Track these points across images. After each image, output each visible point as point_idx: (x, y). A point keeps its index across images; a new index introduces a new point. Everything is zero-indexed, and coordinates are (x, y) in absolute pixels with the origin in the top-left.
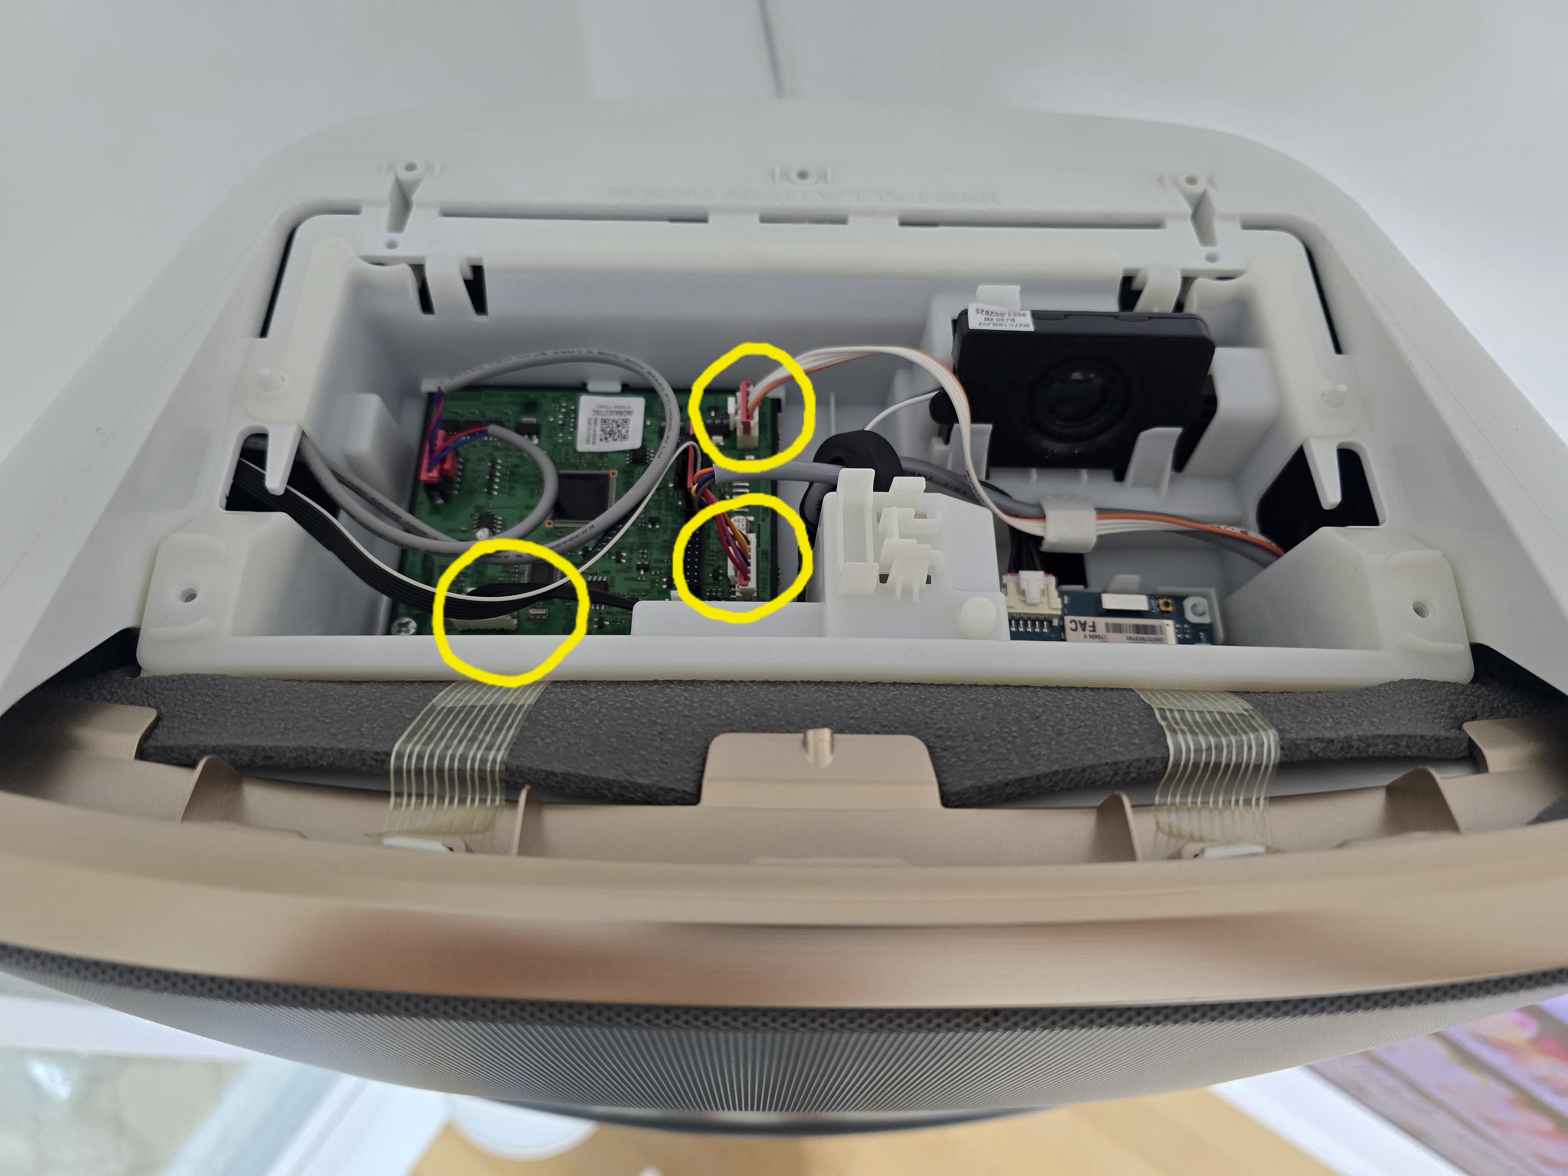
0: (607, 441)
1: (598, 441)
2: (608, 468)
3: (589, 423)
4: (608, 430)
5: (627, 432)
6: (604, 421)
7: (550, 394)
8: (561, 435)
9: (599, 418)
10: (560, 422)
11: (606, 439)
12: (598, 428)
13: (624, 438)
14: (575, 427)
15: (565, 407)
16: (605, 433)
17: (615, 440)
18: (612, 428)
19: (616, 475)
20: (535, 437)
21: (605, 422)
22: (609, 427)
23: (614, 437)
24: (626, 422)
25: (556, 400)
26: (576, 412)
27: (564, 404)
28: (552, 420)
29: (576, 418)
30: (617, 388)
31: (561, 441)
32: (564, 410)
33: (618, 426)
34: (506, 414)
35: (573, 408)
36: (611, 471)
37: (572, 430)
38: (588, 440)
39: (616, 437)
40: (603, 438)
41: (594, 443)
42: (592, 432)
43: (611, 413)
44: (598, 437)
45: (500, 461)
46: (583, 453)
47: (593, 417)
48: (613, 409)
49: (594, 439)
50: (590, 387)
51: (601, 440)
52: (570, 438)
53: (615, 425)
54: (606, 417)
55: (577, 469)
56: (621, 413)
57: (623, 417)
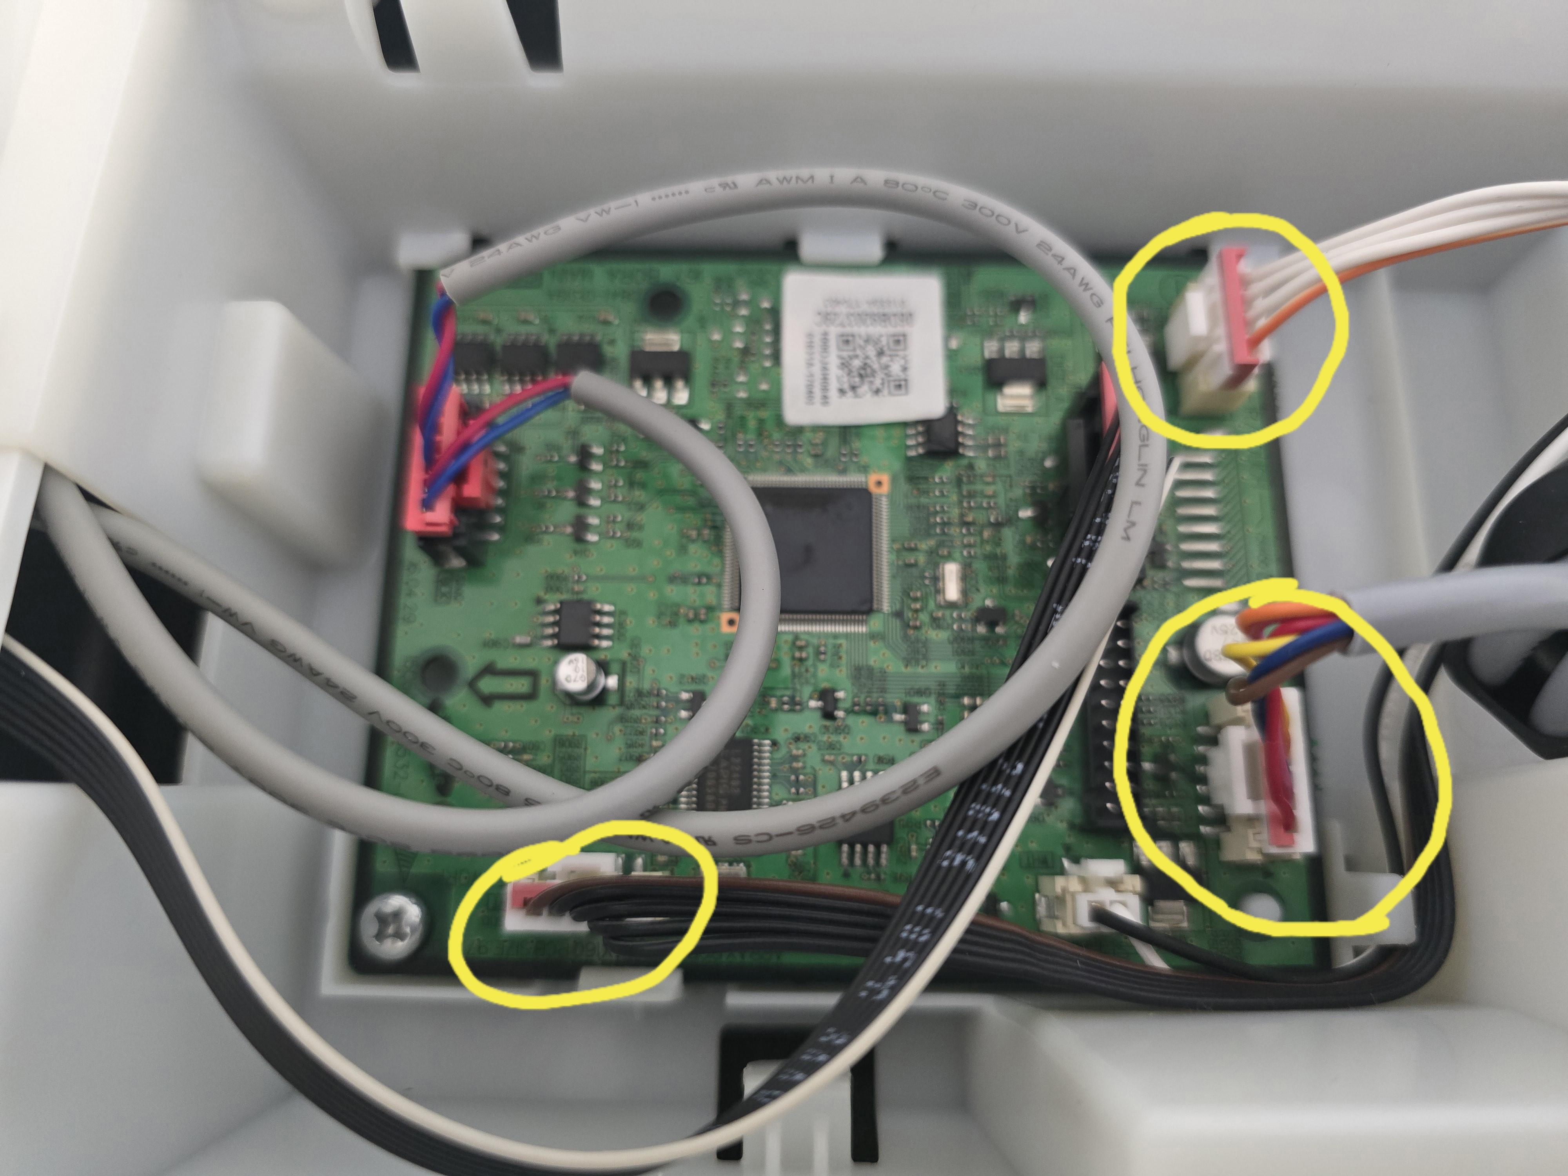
0: (857, 396)
1: (833, 393)
2: (864, 469)
3: (810, 345)
4: (857, 363)
5: (905, 369)
6: (846, 340)
7: (710, 269)
8: (741, 378)
9: (834, 331)
10: (739, 344)
11: (853, 388)
12: (833, 361)
13: (899, 387)
14: (776, 356)
15: (746, 303)
16: (849, 373)
17: (877, 392)
18: (867, 357)
19: (885, 489)
20: (680, 384)
21: (847, 342)
22: (857, 356)
23: (871, 383)
24: (898, 342)
25: (723, 285)
26: (775, 314)
27: (744, 297)
28: (717, 337)
29: (777, 331)
30: (875, 250)
31: (742, 395)
32: (744, 312)
33: (881, 353)
34: (606, 323)
35: (766, 305)
36: (872, 478)
37: (768, 364)
38: (810, 393)
39: (878, 382)
40: (846, 386)
41: (825, 399)
42: (817, 370)
43: (862, 317)
44: (834, 386)
45: (598, 450)
46: (799, 430)
47: (818, 331)
48: (865, 308)
49: (825, 388)
50: (809, 248)
51: (842, 391)
52: (764, 387)
53: (871, 351)
54: (848, 330)
55: (789, 471)
56: (884, 318)
57: (891, 330)
